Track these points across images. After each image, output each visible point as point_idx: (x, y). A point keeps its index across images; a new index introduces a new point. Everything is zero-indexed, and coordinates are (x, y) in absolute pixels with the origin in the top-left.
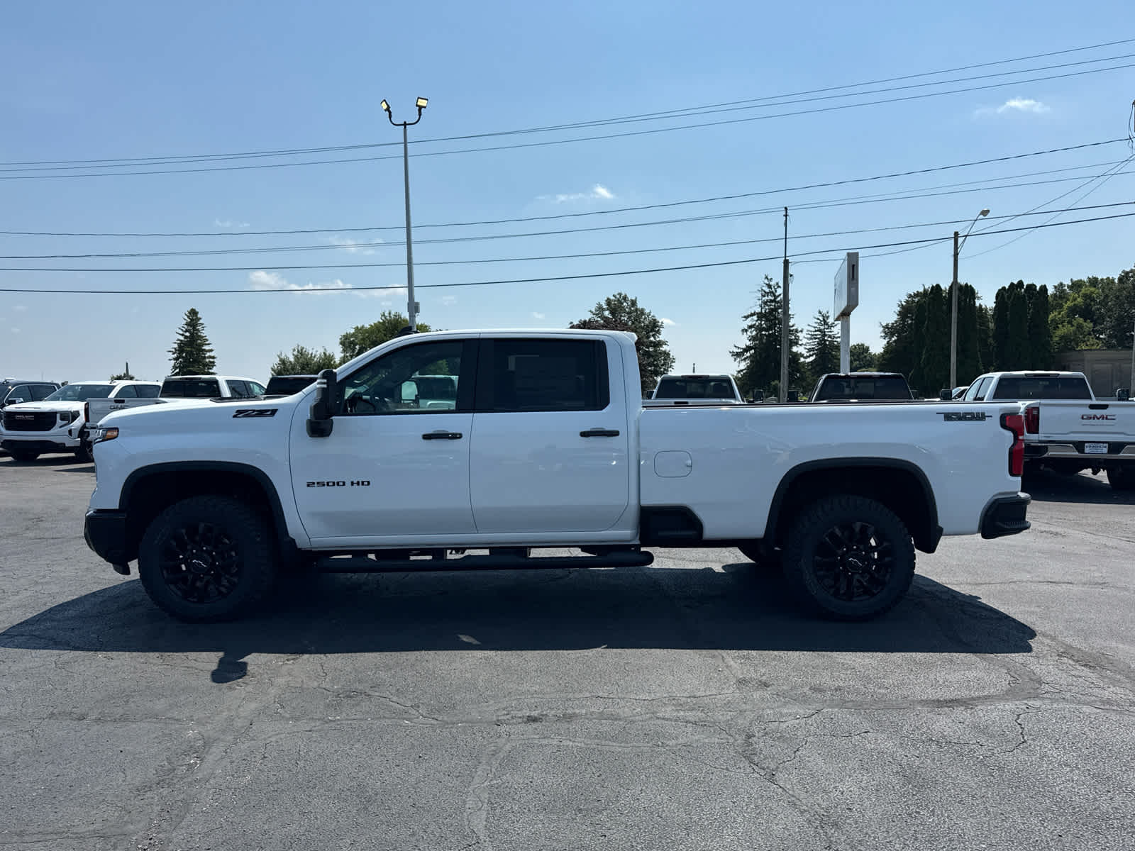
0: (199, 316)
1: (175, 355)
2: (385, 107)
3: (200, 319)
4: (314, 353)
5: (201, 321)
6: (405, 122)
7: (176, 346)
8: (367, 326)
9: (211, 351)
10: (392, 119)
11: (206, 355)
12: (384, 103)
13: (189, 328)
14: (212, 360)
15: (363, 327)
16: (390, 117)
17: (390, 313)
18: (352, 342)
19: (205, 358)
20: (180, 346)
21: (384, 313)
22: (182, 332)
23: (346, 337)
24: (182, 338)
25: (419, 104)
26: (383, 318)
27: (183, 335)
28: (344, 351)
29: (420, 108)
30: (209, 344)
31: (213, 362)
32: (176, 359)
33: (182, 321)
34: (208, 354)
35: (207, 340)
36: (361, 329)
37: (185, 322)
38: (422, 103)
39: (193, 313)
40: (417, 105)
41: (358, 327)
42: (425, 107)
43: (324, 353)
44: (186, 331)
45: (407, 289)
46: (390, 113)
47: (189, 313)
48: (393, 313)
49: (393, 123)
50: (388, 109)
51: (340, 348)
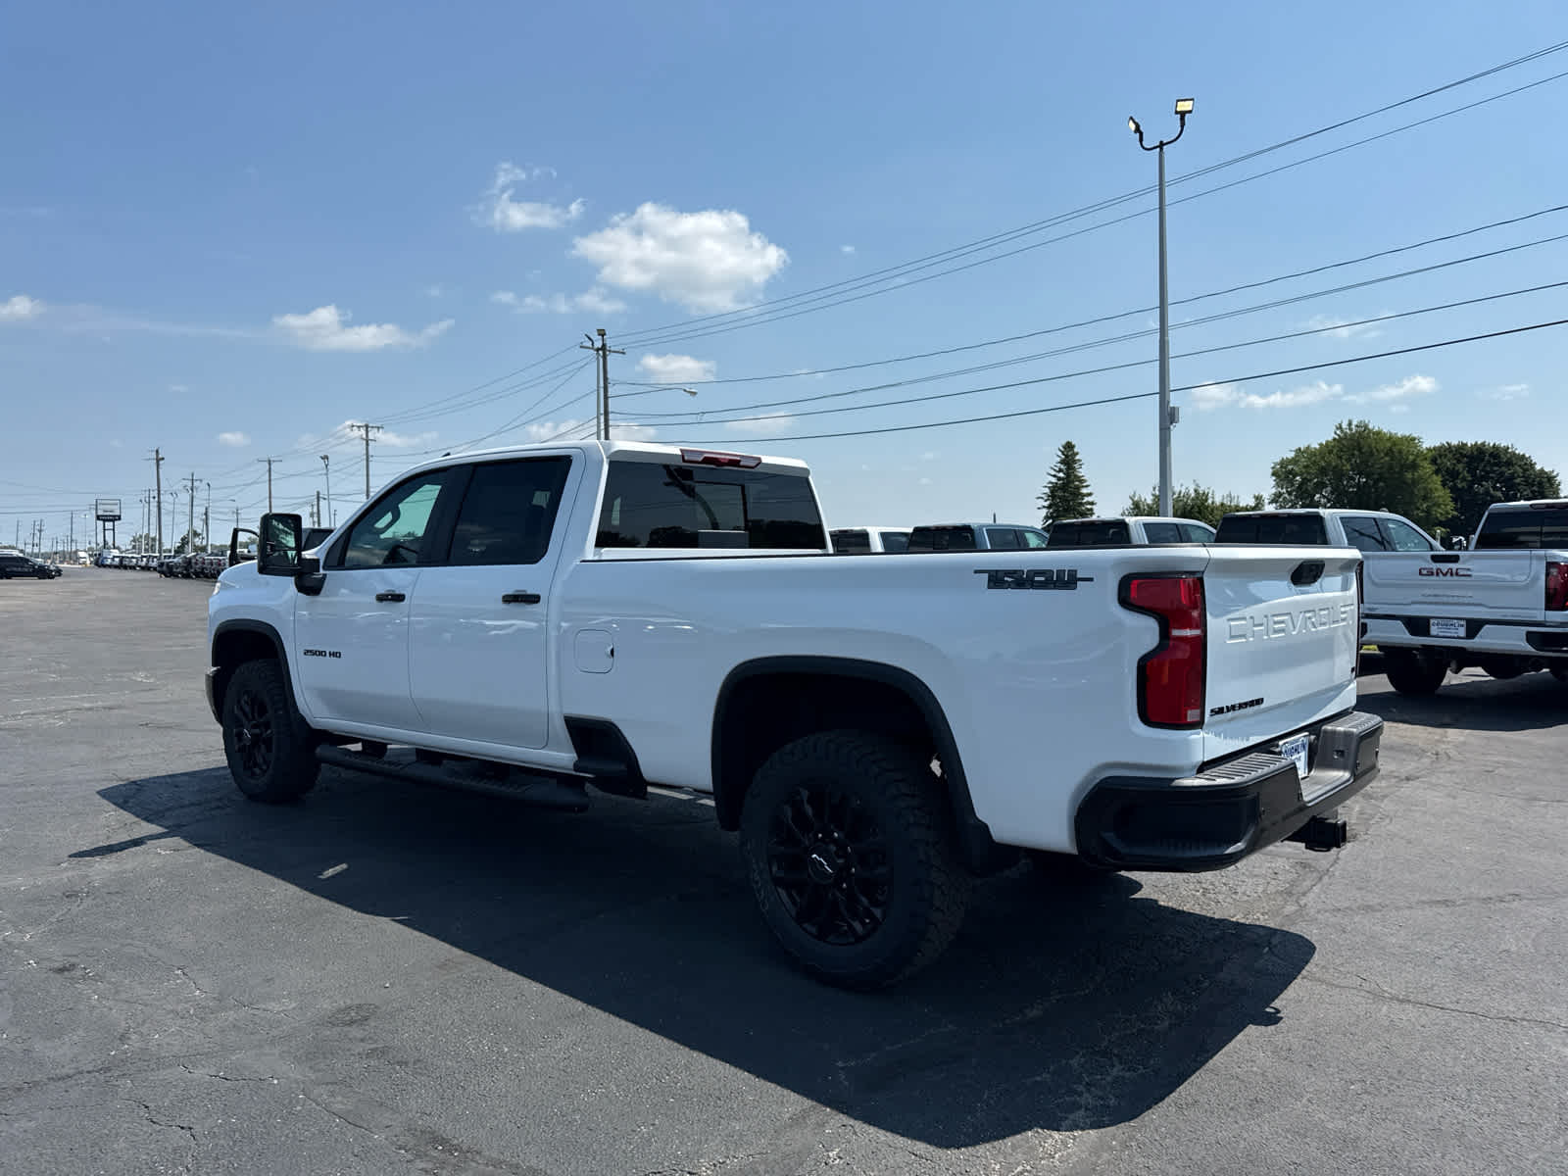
0: (1076, 450)
1: (1048, 502)
2: (1132, 126)
3: (1077, 454)
4: (1183, 491)
5: (1077, 458)
6: (1161, 142)
7: (1047, 490)
8: (1315, 446)
9: (1090, 494)
10: (1144, 143)
11: (1084, 501)
12: (1131, 122)
13: (1062, 467)
14: (1089, 507)
15: (1308, 448)
16: (1141, 140)
17: (1350, 424)
18: (1291, 472)
19: (1082, 504)
20: (1052, 492)
21: (1340, 425)
22: (1053, 473)
23: (1283, 463)
24: (1054, 480)
25: (1179, 109)
26: (1338, 432)
27: (1054, 476)
28: (1277, 485)
29: (1183, 114)
30: (1087, 486)
31: (1091, 510)
32: (1049, 507)
33: (1055, 458)
34: (1086, 499)
35: (1085, 481)
36: (1304, 452)
37: (1059, 459)
38: (1184, 106)
39: (1069, 446)
40: (1177, 112)
41: (1300, 449)
42: (1190, 112)
43: (1196, 491)
44: (1060, 471)
45: (1158, 395)
46: (1141, 134)
47: (1064, 447)
48: (1355, 423)
49: (1143, 148)
50: (1138, 130)
51: (1272, 481)
